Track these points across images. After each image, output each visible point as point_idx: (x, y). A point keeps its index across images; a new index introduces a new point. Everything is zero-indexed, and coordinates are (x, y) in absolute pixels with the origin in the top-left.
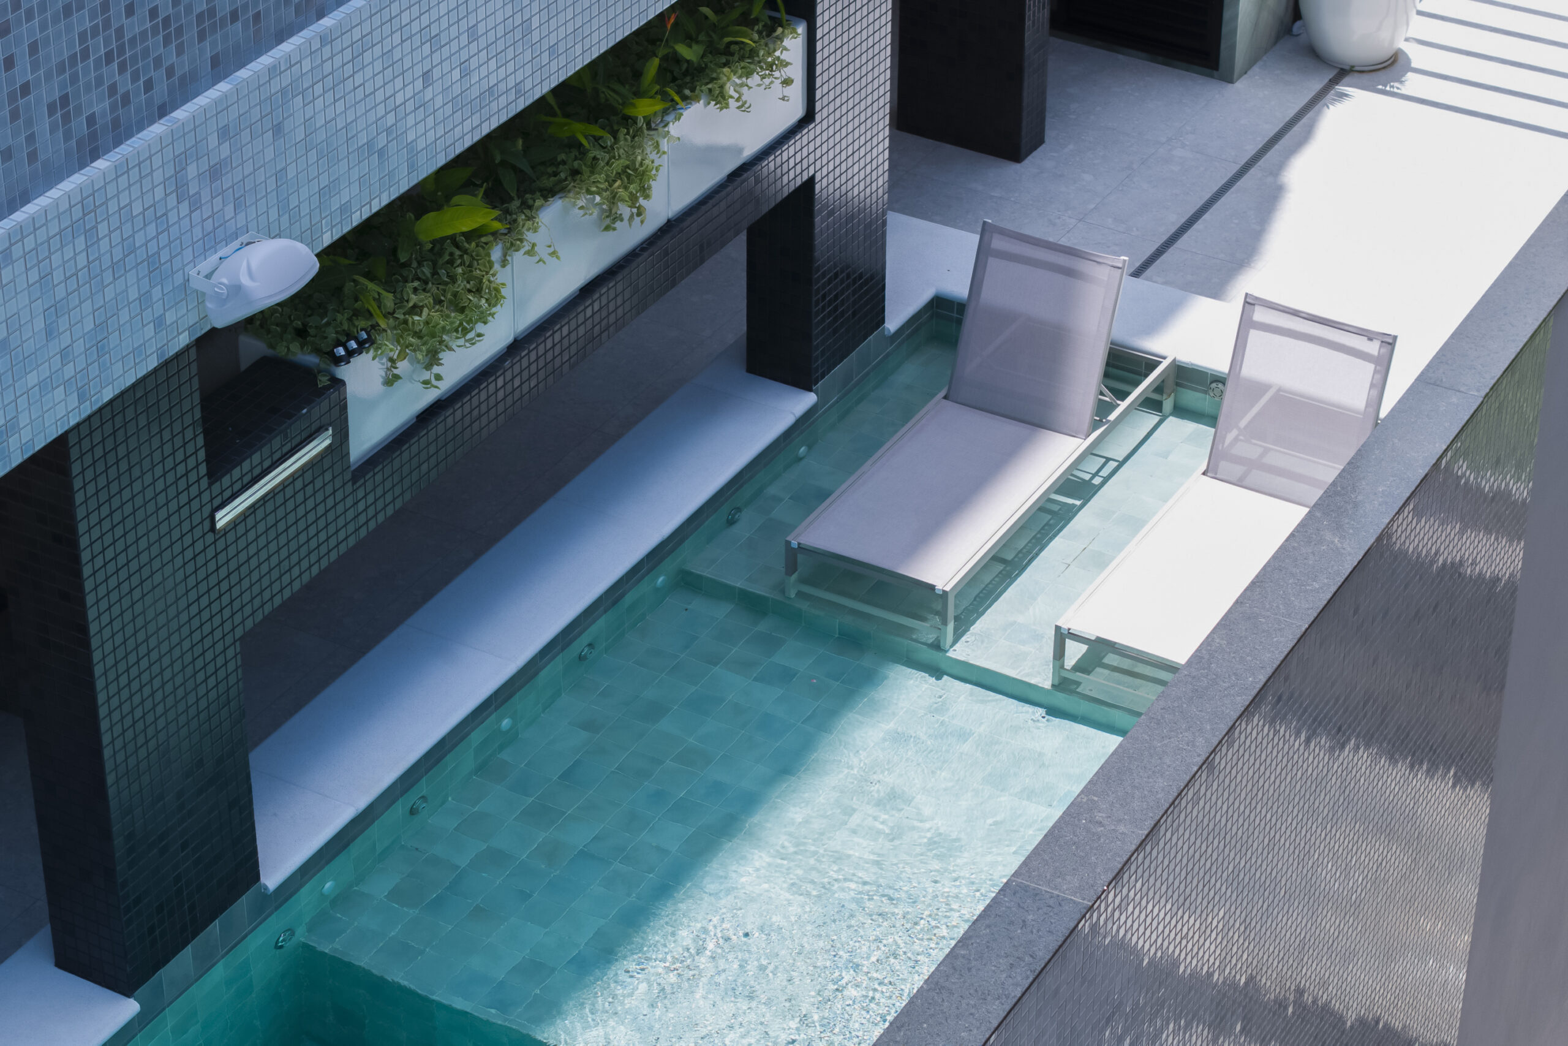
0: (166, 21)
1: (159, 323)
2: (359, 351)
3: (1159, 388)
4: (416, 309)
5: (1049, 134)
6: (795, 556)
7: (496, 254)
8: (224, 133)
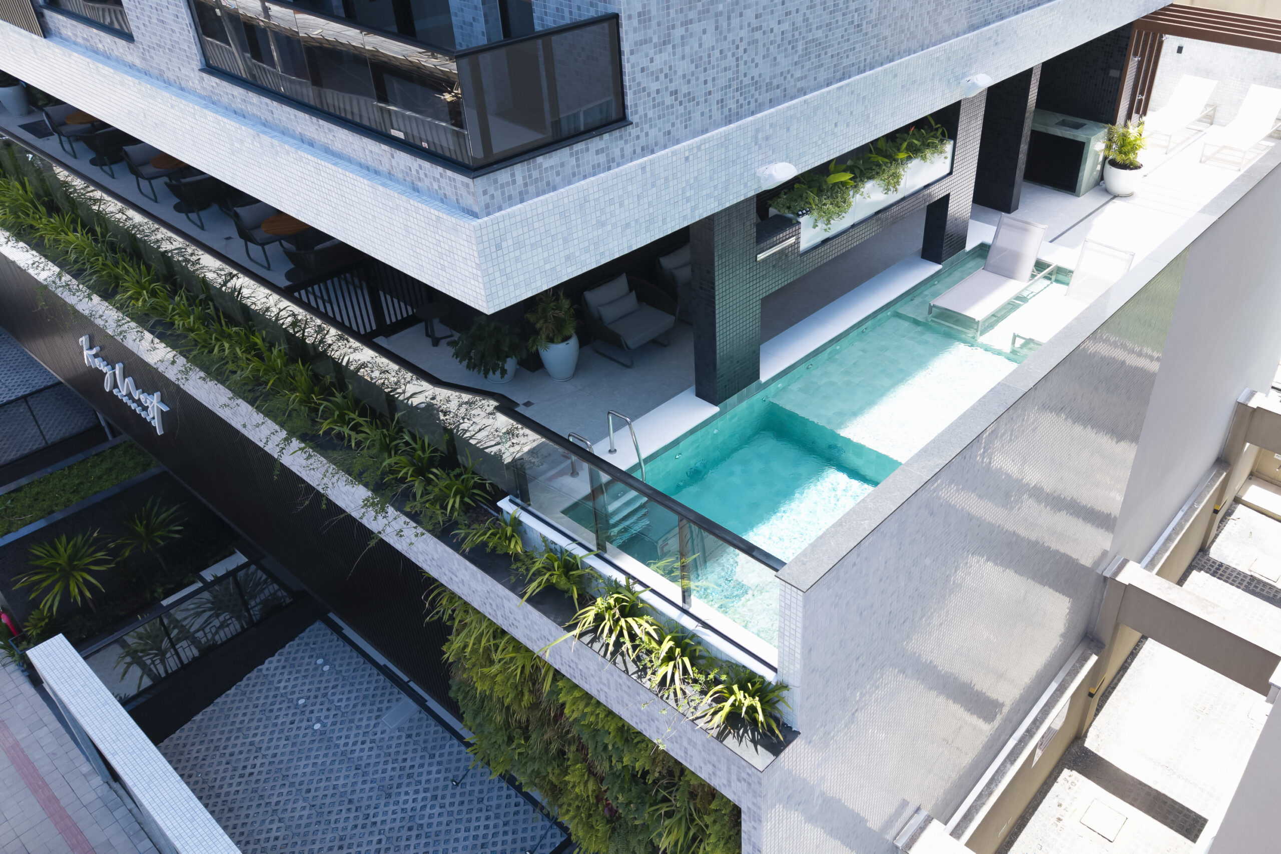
0: (756, 82)
1: (745, 185)
2: (806, 213)
3: (1051, 273)
4: (825, 205)
5: (1020, 207)
6: (931, 308)
7: (851, 193)
8: (771, 125)
